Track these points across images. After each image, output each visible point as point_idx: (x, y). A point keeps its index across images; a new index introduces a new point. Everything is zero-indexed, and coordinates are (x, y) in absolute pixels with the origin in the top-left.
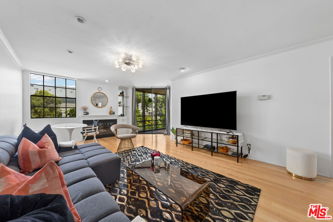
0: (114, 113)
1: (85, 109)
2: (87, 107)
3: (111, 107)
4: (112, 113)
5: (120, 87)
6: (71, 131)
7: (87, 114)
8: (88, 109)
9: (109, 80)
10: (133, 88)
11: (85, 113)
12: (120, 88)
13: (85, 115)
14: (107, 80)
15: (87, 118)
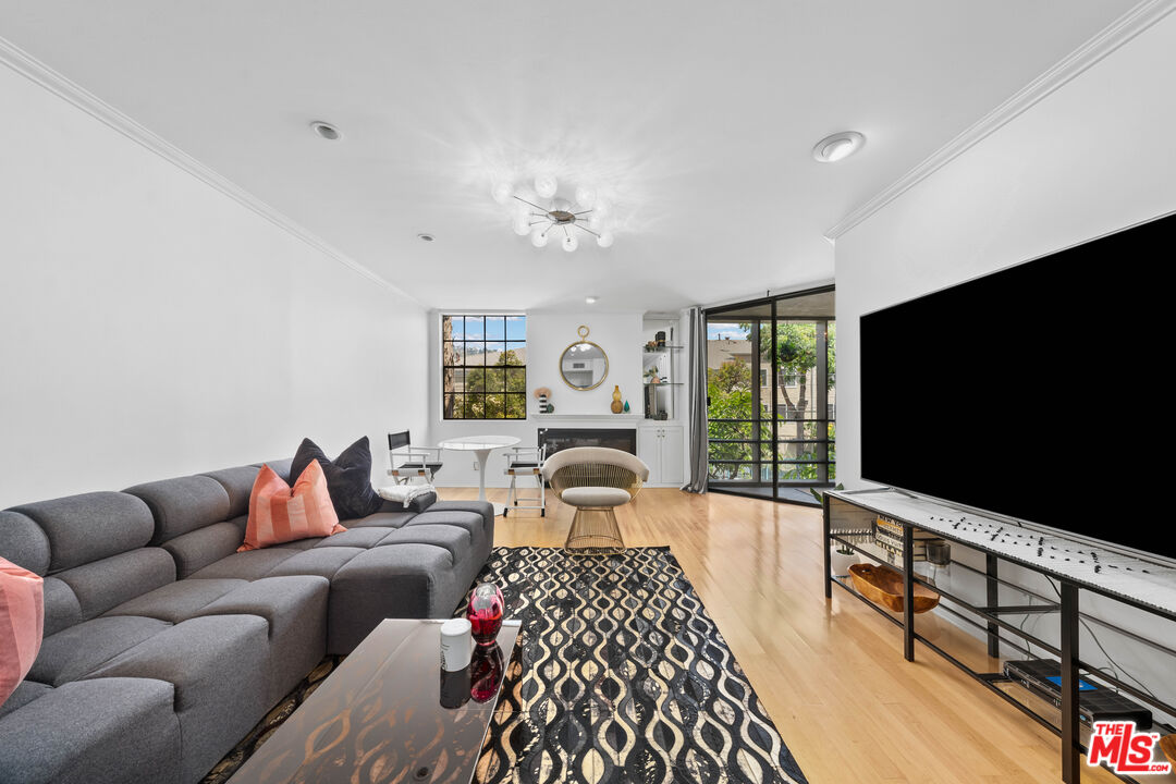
0: (627, 409)
1: (543, 395)
2: (547, 390)
3: (617, 387)
4: (620, 408)
5: (648, 313)
6: (483, 455)
7: (549, 409)
8: (550, 395)
9: (595, 298)
10: (693, 311)
11: (543, 407)
12: (649, 318)
13: (542, 412)
14: (590, 297)
15: (550, 423)
